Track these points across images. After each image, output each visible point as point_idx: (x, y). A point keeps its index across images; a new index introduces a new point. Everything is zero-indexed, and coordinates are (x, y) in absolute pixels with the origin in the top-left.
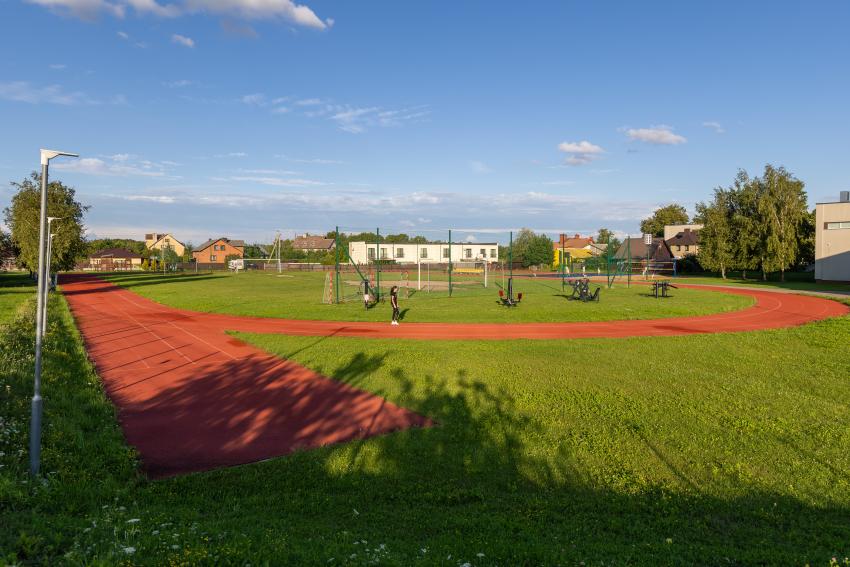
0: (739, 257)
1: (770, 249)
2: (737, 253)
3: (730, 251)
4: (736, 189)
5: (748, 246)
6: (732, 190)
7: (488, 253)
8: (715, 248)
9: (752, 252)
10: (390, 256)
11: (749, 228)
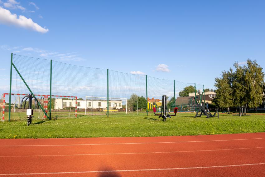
0: (236, 102)
1: (251, 97)
2: (235, 100)
3: (232, 99)
4: (230, 72)
5: (241, 97)
6: (229, 73)
7: (118, 104)
8: (225, 98)
9: (242, 99)
10: (74, 106)
11: (240, 88)
